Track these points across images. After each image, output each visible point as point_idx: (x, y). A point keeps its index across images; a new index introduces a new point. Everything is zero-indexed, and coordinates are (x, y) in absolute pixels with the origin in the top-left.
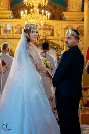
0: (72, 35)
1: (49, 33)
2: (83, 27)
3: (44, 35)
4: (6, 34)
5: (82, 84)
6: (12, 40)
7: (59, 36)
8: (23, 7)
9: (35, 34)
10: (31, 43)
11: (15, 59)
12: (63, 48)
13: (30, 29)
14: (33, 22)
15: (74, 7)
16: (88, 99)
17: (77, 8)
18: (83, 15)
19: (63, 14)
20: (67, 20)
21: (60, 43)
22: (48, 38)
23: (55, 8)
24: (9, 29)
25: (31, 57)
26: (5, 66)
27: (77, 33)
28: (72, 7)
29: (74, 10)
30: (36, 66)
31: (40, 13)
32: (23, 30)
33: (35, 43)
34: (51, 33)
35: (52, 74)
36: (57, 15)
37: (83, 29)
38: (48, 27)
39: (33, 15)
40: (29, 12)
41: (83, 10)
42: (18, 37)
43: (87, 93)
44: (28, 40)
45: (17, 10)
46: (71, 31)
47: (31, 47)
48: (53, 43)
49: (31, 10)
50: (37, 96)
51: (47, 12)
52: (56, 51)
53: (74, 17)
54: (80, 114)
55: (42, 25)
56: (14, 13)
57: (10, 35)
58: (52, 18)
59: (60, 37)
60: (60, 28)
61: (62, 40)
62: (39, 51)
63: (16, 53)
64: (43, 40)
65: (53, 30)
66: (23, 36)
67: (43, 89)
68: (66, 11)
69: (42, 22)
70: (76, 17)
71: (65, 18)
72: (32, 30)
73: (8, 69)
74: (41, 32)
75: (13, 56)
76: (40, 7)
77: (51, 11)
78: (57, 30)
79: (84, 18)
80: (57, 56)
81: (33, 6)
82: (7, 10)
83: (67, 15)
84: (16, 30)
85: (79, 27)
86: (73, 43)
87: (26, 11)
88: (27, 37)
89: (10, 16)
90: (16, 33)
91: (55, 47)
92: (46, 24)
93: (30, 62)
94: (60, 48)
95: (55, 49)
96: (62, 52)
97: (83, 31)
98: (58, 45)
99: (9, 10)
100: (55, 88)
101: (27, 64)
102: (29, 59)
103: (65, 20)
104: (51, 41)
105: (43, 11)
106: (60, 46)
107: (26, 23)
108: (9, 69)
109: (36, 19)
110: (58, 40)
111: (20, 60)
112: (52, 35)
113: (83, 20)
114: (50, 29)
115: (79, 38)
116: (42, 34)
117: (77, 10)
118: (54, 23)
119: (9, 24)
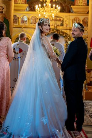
1: (59, 23)
2: (88, 18)
3: (55, 26)
4: (23, 24)
5: (86, 66)
6: (28, 29)
7: (68, 26)
9: (47, 27)
10: (43, 35)
12: (71, 36)
13: (43, 23)
14: (46, 14)
15: (81, 1)
16: (91, 79)
17: (83, 2)
18: (88, 8)
19: (71, 8)
20: (74, 13)
21: (69, 32)
22: (58, 28)
23: (65, 2)
24: (26, 19)
25: (44, 46)
26: (22, 53)
28: (79, 2)
29: (81, 5)
30: (48, 54)
31: (52, 7)
34: (61, 24)
36: (66, 8)
37: (88, 20)
38: (58, 19)
39: (46, 9)
40: (42, 6)
41: (88, 4)
42: (33, 27)
43: (90, 75)
44: (42, 32)
45: (32, 3)
46: (76, 25)
47: (43, 38)
48: (62, 32)
49: (45, 5)
51: (57, 6)
52: (65, 38)
53: (81, 10)
55: (54, 17)
56: (30, 7)
57: (26, 25)
58: (62, 11)
60: (69, 19)
61: (70, 30)
64: (54, 29)
65: (63, 21)
68: (74, 5)
69: (53, 15)
70: (82, 10)
71: (73, 11)
72: (45, 23)
73: (24, 55)
77: (61, 5)
78: (66, 21)
79: (88, 11)
80: (66, 43)
82: (24, 4)
83: (75, 9)
84: (31, 21)
85: (84, 19)
86: (79, 34)
87: (40, 5)
88: (40, 30)
89: (26, 9)
90: (31, 23)
91: (64, 35)
92: (57, 16)
93: (43, 51)
94: (68, 36)
95: (64, 37)
97: (88, 22)
98: (67, 34)
99: (25, 4)
100: (63, 72)
103: (73, 13)
104: (61, 30)
105: (54, 6)
106: (69, 34)
107: (40, 16)
108: (26, 55)
110: (67, 29)
111: (34, 48)
112: (62, 25)
113: (88, 13)
114: (60, 20)
116: (54, 24)
117: (83, 4)
118: (64, 15)
119: (26, 16)
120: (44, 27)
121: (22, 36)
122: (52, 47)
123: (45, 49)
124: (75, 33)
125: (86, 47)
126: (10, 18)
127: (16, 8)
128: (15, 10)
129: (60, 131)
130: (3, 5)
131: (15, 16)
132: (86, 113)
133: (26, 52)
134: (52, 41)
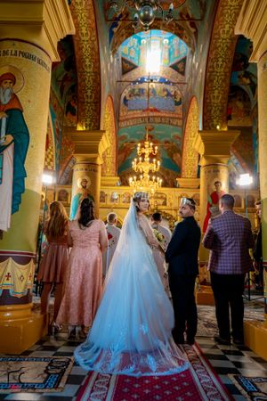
0: (187, 204)
1: (161, 201)
2: (199, 196)
4: (112, 204)
6: (120, 210)
8: (132, 173)
9: (146, 203)
10: (140, 214)
11: (123, 231)
13: (140, 198)
14: (143, 190)
15: (189, 172)
17: (192, 174)
18: (199, 181)
19: (177, 181)
20: (181, 188)
21: (173, 213)
22: (159, 208)
23: (168, 174)
24: (116, 197)
25: (141, 229)
26: (111, 239)
27: (193, 202)
28: (186, 173)
29: (189, 177)
31: (151, 179)
32: (132, 199)
33: (145, 214)
34: (163, 202)
35: (165, 248)
36: (170, 182)
38: (159, 196)
39: (143, 182)
40: (138, 179)
41: (198, 176)
42: (126, 207)
44: (138, 210)
45: (125, 176)
46: (185, 200)
47: (141, 218)
48: (165, 213)
49: (141, 177)
50: (148, 274)
51: (158, 178)
52: (168, 222)
53: (189, 184)
54: (196, 293)
55: (153, 193)
56: (121, 180)
57: (117, 204)
58: (165, 185)
59: (173, 207)
60: (174, 196)
61: (176, 210)
62: (150, 222)
63: (124, 224)
65: (166, 199)
66: (132, 205)
67: (154, 264)
68: (180, 177)
69: (153, 190)
70: (191, 184)
71: (179, 185)
72: (142, 199)
73: (115, 242)
74: (152, 201)
75: (120, 227)
76: (150, 172)
77: (163, 177)
78: (170, 198)
79: (200, 185)
80: (170, 228)
81: (143, 172)
82: (113, 176)
83: (182, 182)
84: (124, 199)
86: (188, 213)
87: (135, 178)
88: (137, 207)
89: (117, 183)
90: (124, 202)
92: (158, 192)
93: (140, 235)
94: (173, 219)
95: (168, 220)
96: (176, 224)
97: (199, 200)
99: (116, 176)
101: (136, 237)
102: (138, 231)
103: (178, 188)
104: (163, 211)
105: (154, 178)
106: (174, 216)
107: (135, 191)
109: (146, 186)
110: (171, 210)
111: (128, 232)
112: (165, 204)
113: (199, 188)
114: (162, 198)
115: (194, 208)
116: (154, 203)
117: (193, 176)
118: (166, 191)
119: (116, 192)
120: (141, 203)
121: (112, 217)
122: (153, 230)
123: (143, 233)
124: (184, 212)
125: (199, 229)
126: (95, 195)
127: (103, 182)
128: (102, 185)
129: (165, 344)
130: (87, 178)
131: (102, 192)
132: (199, 321)
133: (117, 239)
134: (155, 223)
